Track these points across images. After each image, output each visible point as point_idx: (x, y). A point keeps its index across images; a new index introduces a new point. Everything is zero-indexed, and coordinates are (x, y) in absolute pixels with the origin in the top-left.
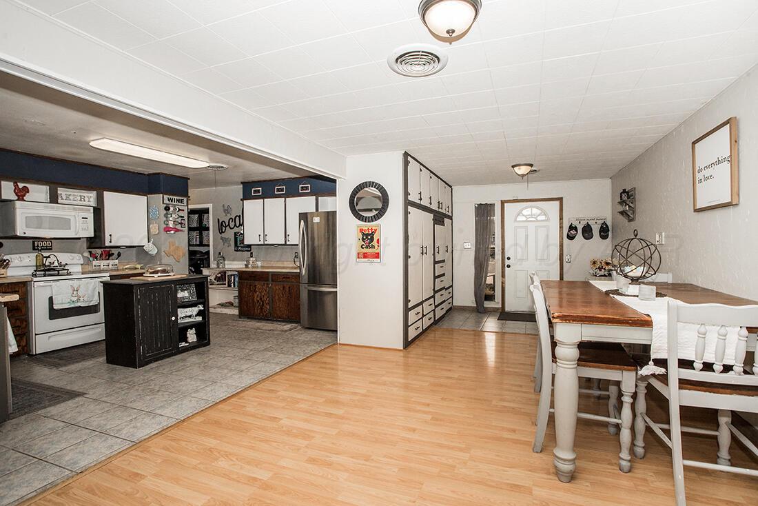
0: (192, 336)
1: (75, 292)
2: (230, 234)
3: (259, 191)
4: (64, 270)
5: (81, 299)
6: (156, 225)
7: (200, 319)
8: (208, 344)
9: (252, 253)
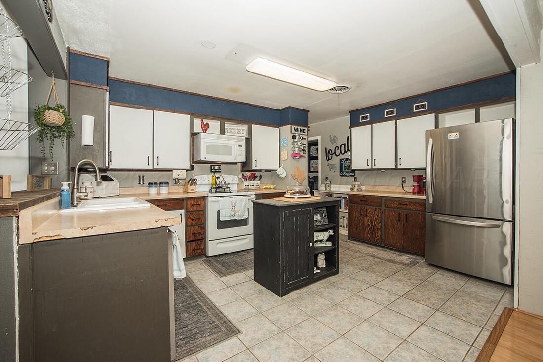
0: (322, 262)
1: (233, 207)
2: (335, 161)
3: (367, 117)
4: (227, 188)
5: (237, 213)
6: (286, 152)
7: (329, 244)
8: (337, 273)
9: (355, 178)
